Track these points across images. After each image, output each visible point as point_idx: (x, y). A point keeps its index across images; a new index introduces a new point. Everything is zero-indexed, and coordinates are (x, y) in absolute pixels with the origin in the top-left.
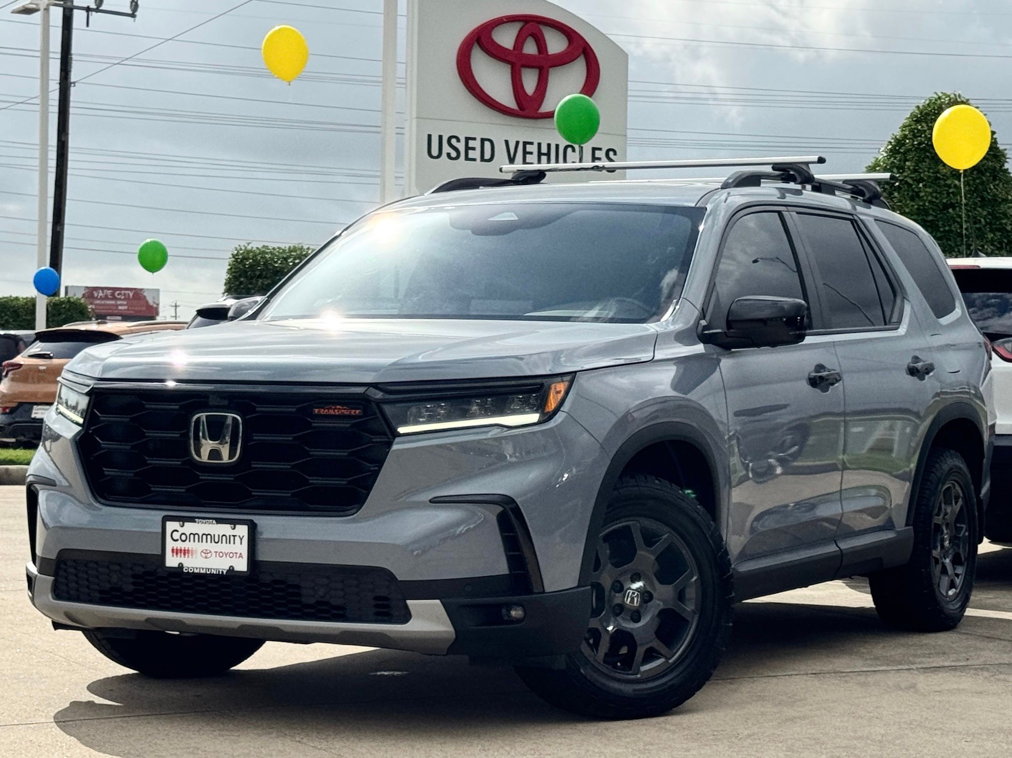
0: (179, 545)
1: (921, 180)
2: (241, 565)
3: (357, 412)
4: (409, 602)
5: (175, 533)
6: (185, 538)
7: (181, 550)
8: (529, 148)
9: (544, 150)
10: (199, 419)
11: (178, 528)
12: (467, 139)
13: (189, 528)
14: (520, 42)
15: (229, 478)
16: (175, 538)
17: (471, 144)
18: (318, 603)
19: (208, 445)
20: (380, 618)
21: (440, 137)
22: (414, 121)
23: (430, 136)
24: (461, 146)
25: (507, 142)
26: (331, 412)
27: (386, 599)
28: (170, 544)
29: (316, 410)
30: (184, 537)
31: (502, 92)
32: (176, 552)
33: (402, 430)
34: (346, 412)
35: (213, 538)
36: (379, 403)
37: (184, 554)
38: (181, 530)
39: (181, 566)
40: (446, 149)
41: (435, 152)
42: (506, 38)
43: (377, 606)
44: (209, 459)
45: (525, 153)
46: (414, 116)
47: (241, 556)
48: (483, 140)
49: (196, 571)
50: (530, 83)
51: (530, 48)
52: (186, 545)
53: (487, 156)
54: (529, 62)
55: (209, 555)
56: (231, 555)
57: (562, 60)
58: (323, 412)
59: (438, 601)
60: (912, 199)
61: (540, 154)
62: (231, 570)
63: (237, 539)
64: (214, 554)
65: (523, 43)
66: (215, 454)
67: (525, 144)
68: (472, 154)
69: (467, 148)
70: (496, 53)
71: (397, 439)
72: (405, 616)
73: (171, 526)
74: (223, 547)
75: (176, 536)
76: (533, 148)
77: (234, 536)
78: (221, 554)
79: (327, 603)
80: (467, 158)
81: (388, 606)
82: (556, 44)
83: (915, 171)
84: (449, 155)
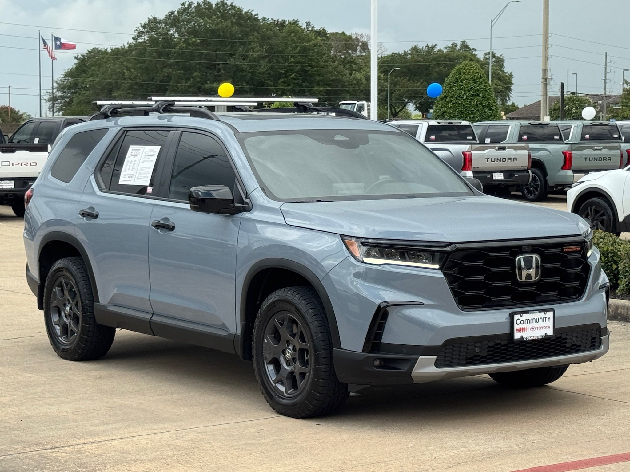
0: (520, 326)
2: (550, 332)
3: (579, 249)
5: (518, 320)
6: (524, 322)
7: (521, 329)
10: (520, 258)
11: (519, 317)
13: (525, 317)
16: (518, 323)
18: (572, 345)
20: (592, 347)
26: (570, 250)
27: (595, 338)
28: (516, 327)
29: (565, 250)
30: (522, 322)
32: (519, 330)
34: (575, 249)
35: (535, 320)
37: (523, 331)
38: (521, 318)
39: (522, 337)
43: (591, 342)
44: (526, 279)
47: (549, 327)
49: (530, 339)
52: (524, 326)
55: (534, 329)
56: (544, 327)
62: (546, 335)
63: (547, 319)
64: (537, 328)
66: (529, 276)
73: (516, 317)
74: (541, 324)
77: (546, 318)
78: (540, 328)
79: (575, 345)
81: (595, 342)
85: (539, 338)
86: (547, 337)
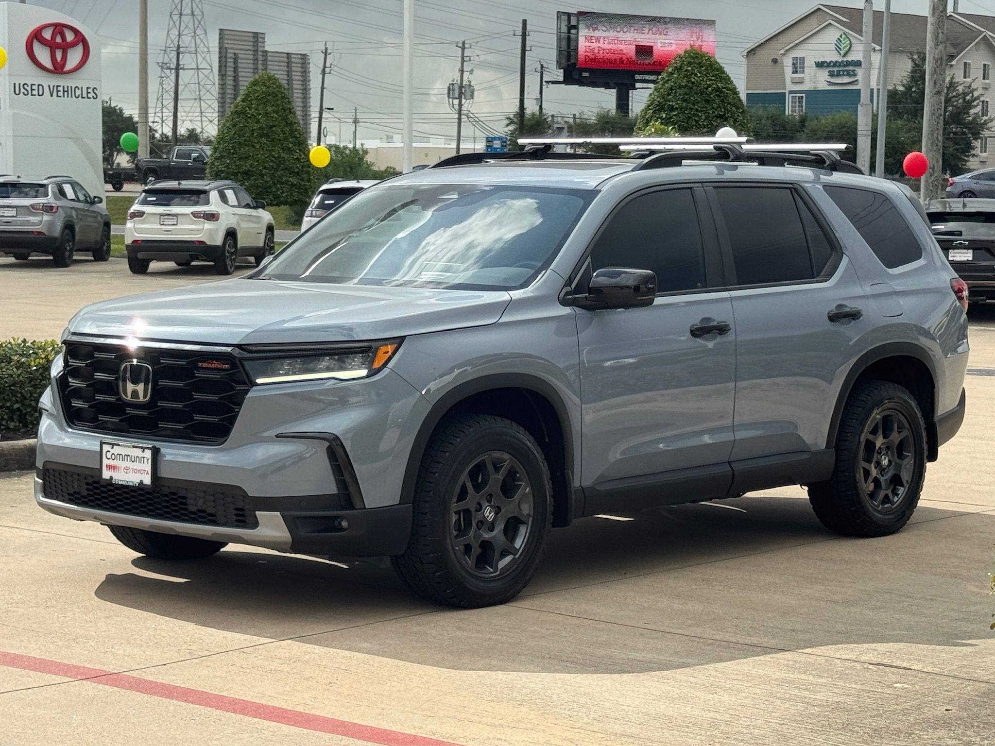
0: (110, 462)
1: (260, 114)
2: (147, 480)
3: (227, 366)
4: (257, 513)
5: (108, 453)
6: (115, 457)
7: (112, 466)
8: (59, 89)
9: (66, 89)
10: (126, 365)
11: (110, 449)
12: (32, 85)
13: (117, 450)
14: (53, 37)
15: (144, 413)
16: (109, 457)
17: (34, 87)
18: (199, 511)
19: (130, 387)
20: (239, 524)
21: (20, 84)
22: (7, 77)
23: (15, 84)
24: (29, 89)
25: (49, 86)
26: (210, 366)
27: (242, 510)
28: (105, 462)
29: (200, 364)
30: (113, 457)
31: (47, 62)
32: (109, 467)
33: (259, 381)
34: (219, 366)
35: (131, 458)
36: (241, 360)
37: (113, 469)
38: (112, 451)
39: (111, 478)
40: (22, 90)
41: (17, 92)
42: (47, 34)
43: (237, 515)
44: (131, 398)
45: (58, 91)
46: (7, 73)
47: (148, 473)
48: (39, 85)
49: (120, 483)
50: (59, 55)
51: (59, 40)
52: (115, 462)
53: (41, 93)
54: (58, 46)
55: (128, 471)
56: (142, 472)
57: (73, 45)
58: (205, 365)
59: (278, 513)
60: (257, 123)
61: (64, 91)
62: (141, 482)
63: (145, 459)
64: (131, 471)
65: (55, 38)
66: (135, 393)
67: (58, 86)
68: (34, 92)
69: (32, 90)
70: (43, 42)
71: (255, 388)
72: (255, 524)
73: (106, 447)
74: (137, 465)
75: (109, 455)
76: (60, 89)
77: (143, 458)
78: (136, 471)
79: (204, 511)
80: (32, 95)
81: (243, 516)
82: (70, 37)
83: (257, 110)
84: (24, 93)
85: (131, 484)
86: (142, 486)
